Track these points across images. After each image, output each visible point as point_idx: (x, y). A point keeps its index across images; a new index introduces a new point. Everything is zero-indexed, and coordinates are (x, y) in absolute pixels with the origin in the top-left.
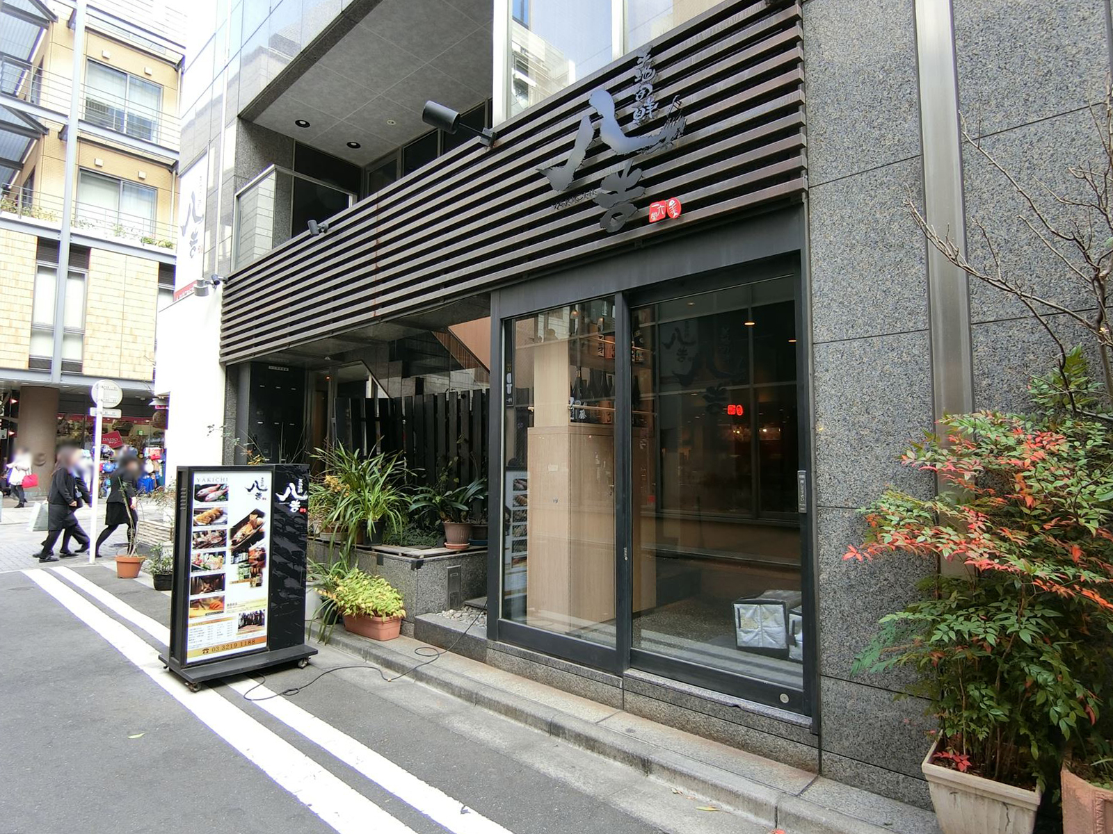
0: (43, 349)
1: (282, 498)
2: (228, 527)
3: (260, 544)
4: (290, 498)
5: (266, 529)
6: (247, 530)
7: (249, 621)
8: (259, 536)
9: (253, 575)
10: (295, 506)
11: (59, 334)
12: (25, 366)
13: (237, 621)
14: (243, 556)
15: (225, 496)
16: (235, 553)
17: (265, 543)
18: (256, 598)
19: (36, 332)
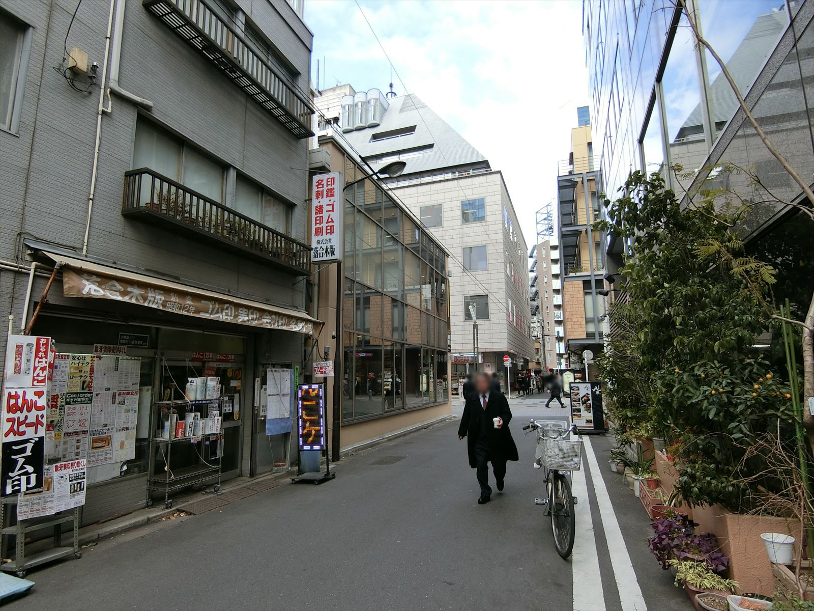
0: (591, 328)
1: (594, 390)
2: (580, 397)
3: (589, 402)
4: (596, 390)
5: (590, 398)
6: (585, 398)
7: (588, 421)
8: (589, 400)
9: (588, 409)
10: (598, 393)
11: (596, 320)
12: (585, 337)
13: (585, 421)
14: (585, 405)
15: (579, 389)
16: (583, 404)
17: (590, 402)
18: (590, 416)
19: (588, 321)
